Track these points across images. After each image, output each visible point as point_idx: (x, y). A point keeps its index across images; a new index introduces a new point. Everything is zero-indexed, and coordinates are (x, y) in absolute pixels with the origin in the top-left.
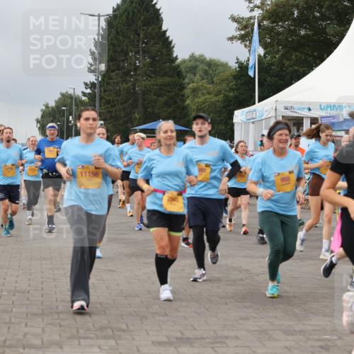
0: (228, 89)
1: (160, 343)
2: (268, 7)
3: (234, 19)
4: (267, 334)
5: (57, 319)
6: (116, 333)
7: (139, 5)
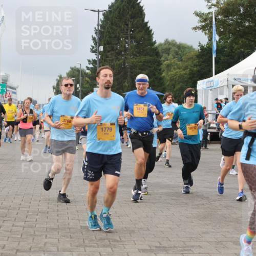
0: (192, 65)
1: (144, 251)
2: (222, 6)
3: (197, 14)
4: (222, 244)
5: (69, 233)
6: (112, 243)
7: (128, 3)
